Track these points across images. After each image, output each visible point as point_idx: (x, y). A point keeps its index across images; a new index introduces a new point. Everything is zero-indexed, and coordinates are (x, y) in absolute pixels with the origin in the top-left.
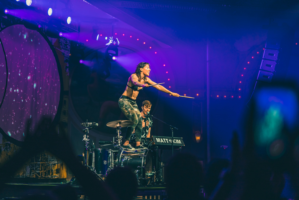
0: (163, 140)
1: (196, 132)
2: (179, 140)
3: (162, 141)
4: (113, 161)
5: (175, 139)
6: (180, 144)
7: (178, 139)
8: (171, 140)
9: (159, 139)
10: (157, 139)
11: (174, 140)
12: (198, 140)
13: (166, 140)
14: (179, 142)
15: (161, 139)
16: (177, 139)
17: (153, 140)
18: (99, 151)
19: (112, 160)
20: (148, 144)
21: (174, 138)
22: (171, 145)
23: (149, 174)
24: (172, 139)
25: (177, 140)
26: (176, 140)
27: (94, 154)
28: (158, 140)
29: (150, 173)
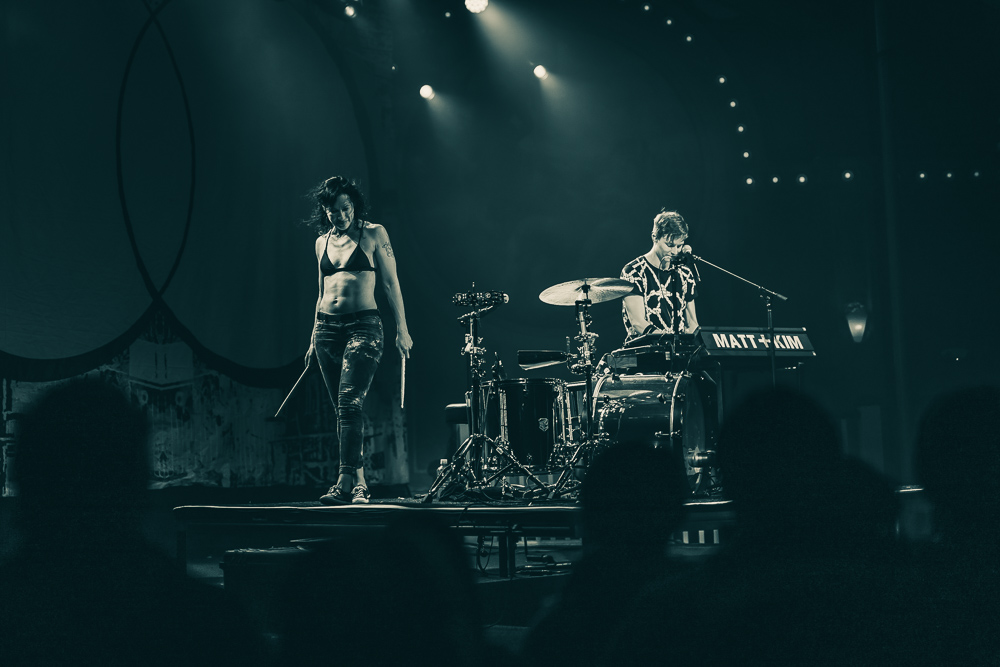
0: (739, 340)
1: (850, 305)
2: (796, 338)
3: (734, 343)
4: (570, 418)
5: (781, 333)
6: (800, 350)
7: (792, 334)
8: (766, 338)
9: (723, 336)
10: (715, 336)
11: (778, 337)
12: (859, 332)
13: (747, 340)
14: (793, 342)
15: (731, 337)
16: (786, 333)
17: (701, 342)
18: (522, 386)
19: (566, 415)
20: (687, 355)
21: (775, 329)
22: (765, 354)
23: (697, 458)
24: (771, 335)
25: (789, 337)
26: (783, 337)
27: (503, 399)
28: (721, 340)
29: (699, 455)
